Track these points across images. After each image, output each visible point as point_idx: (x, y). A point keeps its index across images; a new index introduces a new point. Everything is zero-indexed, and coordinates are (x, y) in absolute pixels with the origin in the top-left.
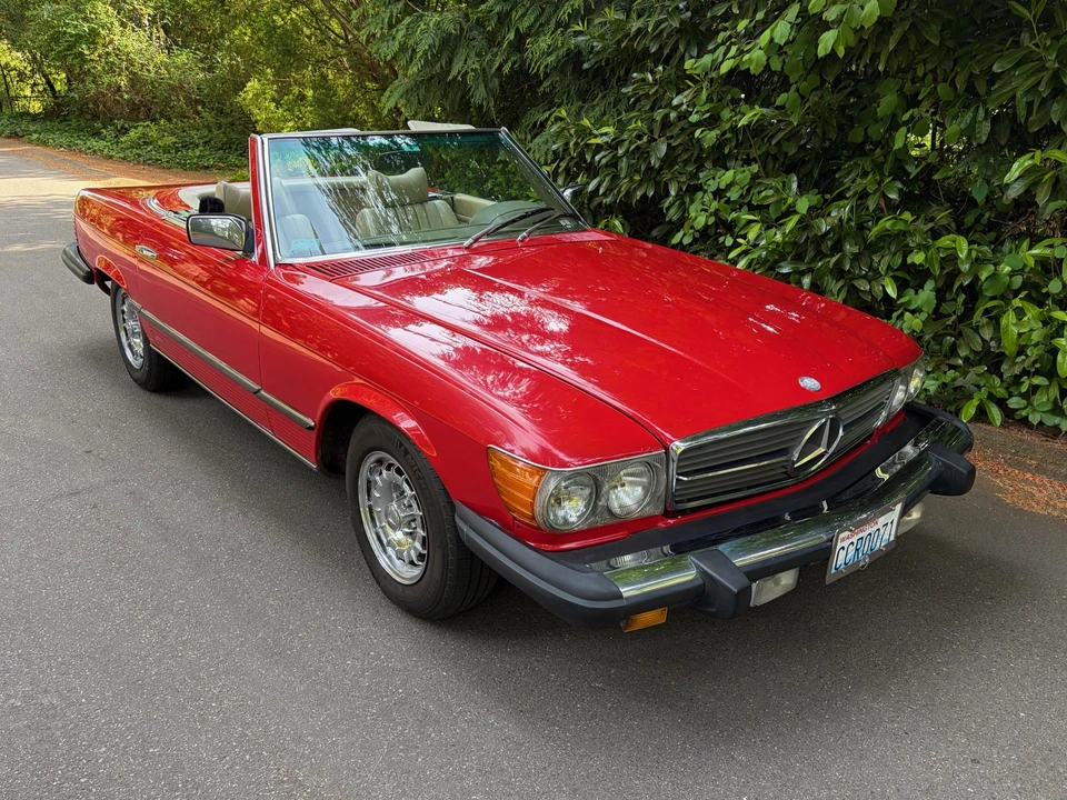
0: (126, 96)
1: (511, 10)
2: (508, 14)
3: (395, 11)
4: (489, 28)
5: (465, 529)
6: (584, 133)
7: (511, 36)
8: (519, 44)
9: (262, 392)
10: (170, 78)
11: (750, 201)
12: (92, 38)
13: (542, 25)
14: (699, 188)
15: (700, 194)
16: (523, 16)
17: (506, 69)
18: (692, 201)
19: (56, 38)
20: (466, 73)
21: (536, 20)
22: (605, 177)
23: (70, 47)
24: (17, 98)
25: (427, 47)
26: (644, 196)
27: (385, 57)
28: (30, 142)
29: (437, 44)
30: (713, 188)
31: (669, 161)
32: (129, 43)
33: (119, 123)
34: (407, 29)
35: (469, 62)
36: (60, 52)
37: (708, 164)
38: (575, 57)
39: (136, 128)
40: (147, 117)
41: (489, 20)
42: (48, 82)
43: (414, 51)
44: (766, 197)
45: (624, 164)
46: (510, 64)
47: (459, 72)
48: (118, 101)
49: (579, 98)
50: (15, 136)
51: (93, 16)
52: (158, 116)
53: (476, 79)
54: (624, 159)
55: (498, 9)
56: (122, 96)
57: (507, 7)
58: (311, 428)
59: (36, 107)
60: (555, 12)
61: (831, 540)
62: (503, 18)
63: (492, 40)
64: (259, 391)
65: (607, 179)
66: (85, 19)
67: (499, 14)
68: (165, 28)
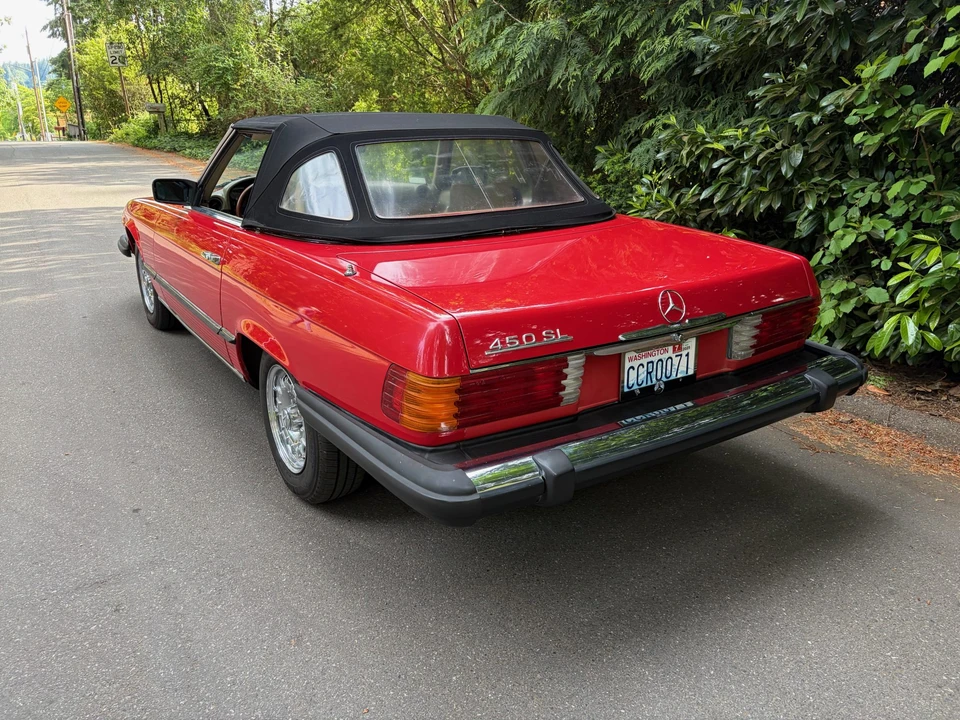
1: (617, 15)
2: (614, 19)
3: (495, 22)
4: (593, 35)
6: (695, 140)
7: (617, 41)
8: (628, 47)
10: (296, 103)
11: (920, 218)
12: (237, 71)
13: (650, 29)
14: (841, 201)
15: (843, 209)
16: (629, 21)
17: (608, 76)
18: (832, 217)
19: (208, 70)
20: (567, 80)
21: (644, 25)
22: (719, 188)
23: (220, 78)
24: (179, 121)
25: (526, 56)
26: (770, 208)
27: (483, 66)
28: (184, 156)
29: (537, 53)
30: (863, 203)
31: (801, 172)
32: (265, 74)
34: (507, 39)
35: (571, 69)
36: (210, 82)
37: (854, 174)
38: (688, 59)
41: (593, 26)
42: (204, 107)
43: (512, 60)
44: (948, 214)
45: (746, 174)
46: (612, 71)
47: (560, 80)
49: (687, 106)
50: (174, 150)
51: (237, 53)
53: (577, 86)
54: (747, 168)
55: (603, 14)
57: (613, 12)
59: (194, 128)
60: (665, 15)
62: (608, 24)
63: (595, 46)
65: (724, 189)
66: (231, 55)
67: (604, 20)
68: (294, 62)
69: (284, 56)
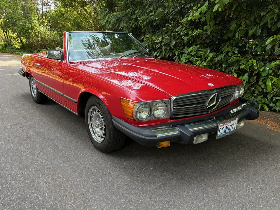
0: (40, 43)
1: (135, 11)
2: (134, 12)
3: (105, 13)
4: (129, 16)
5: (115, 122)
6: (153, 40)
7: (135, 17)
8: (137, 20)
9: (64, 95)
10: (51, 38)
11: (197, 55)
12: (32, 28)
15: (184, 54)
16: (138, 12)
17: (133, 26)
18: (182, 57)
19: (23, 29)
20: (123, 28)
21: (141, 14)
23: (27, 30)
24: (13, 44)
25: (113, 21)
26: (169, 56)
28: (16, 54)
29: (116, 20)
30: (187, 53)
31: (175, 46)
32: (41, 29)
33: (38, 49)
34: (108, 17)
35: (124, 25)
36: (24, 32)
37: (186, 47)
38: (151, 22)
39: (42, 50)
40: (45, 48)
41: (129, 14)
42: (21, 40)
43: (110, 22)
44: (201, 53)
45: (163, 48)
46: (134, 25)
47: (121, 27)
48: (38, 44)
49: (152, 33)
50: (12, 53)
51: (32, 23)
52: (47, 47)
53: (126, 29)
54: (164, 46)
56: (39, 43)
57: (134, 10)
58: (76, 102)
59: (17, 46)
60: (146, 11)
61: (217, 126)
62: (133, 13)
63: (130, 19)
64: (63, 95)
65: (159, 52)
66: (30, 24)
67: (132, 12)
68: (50, 26)
69: (47, 24)
